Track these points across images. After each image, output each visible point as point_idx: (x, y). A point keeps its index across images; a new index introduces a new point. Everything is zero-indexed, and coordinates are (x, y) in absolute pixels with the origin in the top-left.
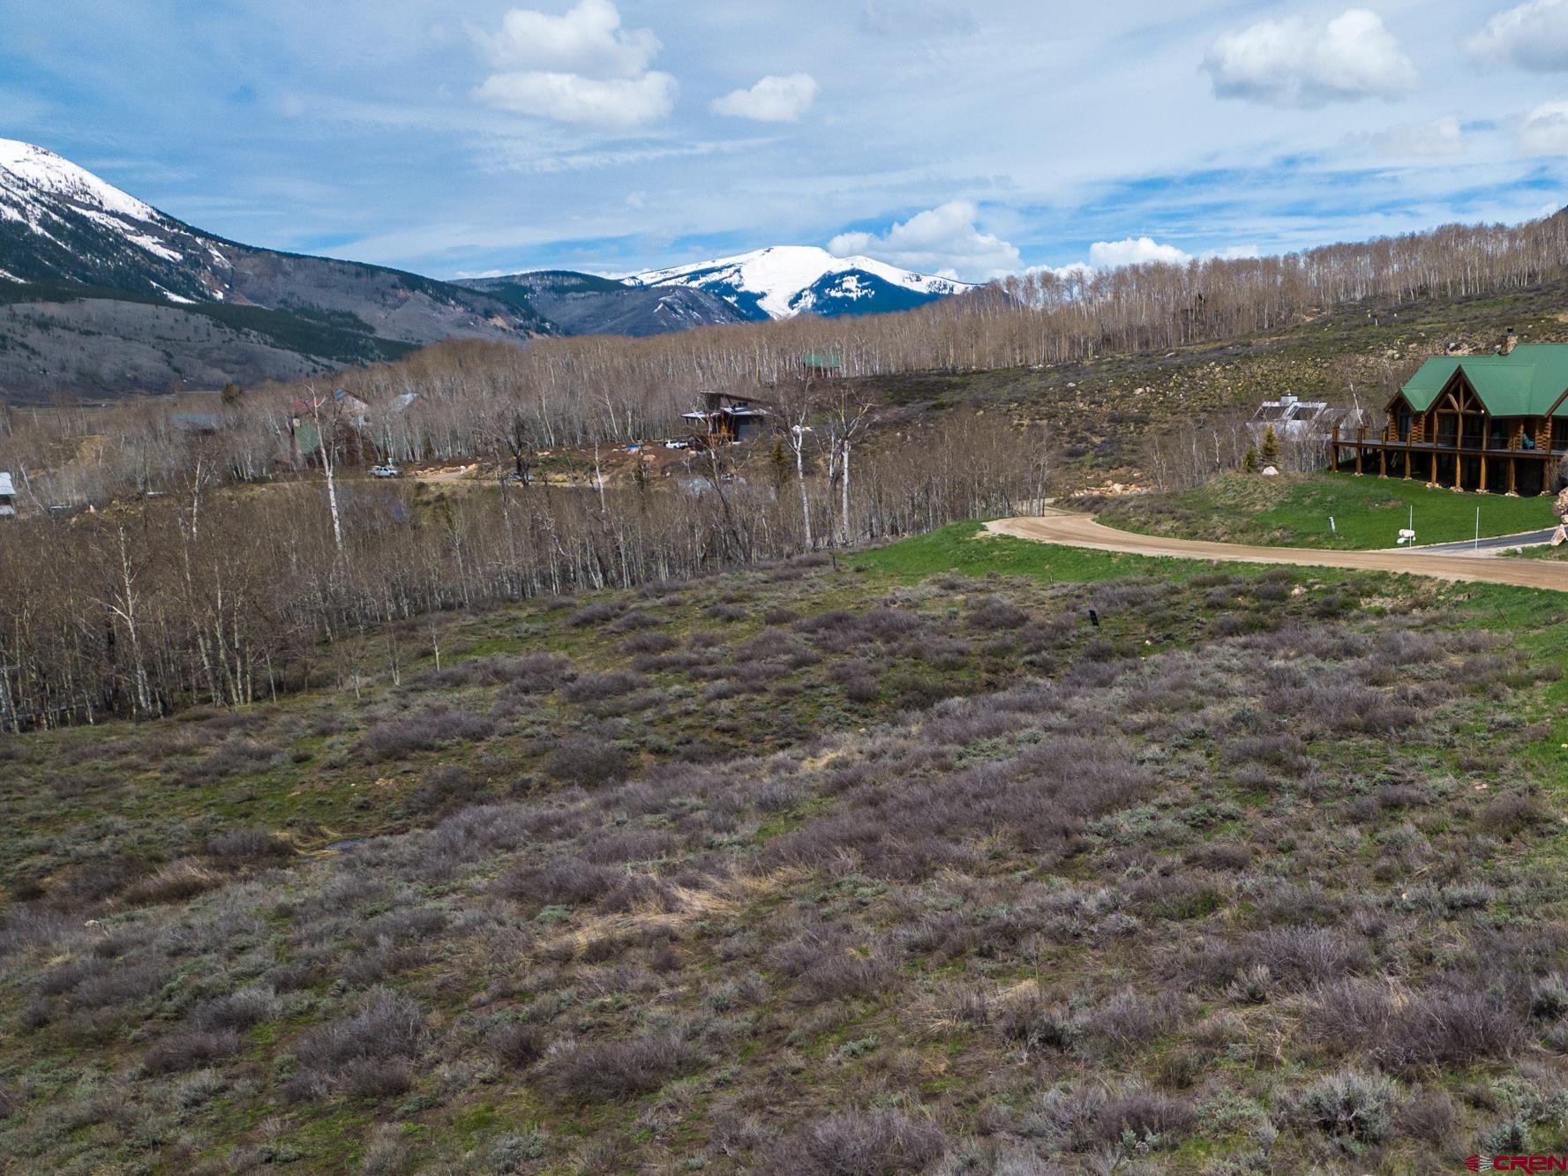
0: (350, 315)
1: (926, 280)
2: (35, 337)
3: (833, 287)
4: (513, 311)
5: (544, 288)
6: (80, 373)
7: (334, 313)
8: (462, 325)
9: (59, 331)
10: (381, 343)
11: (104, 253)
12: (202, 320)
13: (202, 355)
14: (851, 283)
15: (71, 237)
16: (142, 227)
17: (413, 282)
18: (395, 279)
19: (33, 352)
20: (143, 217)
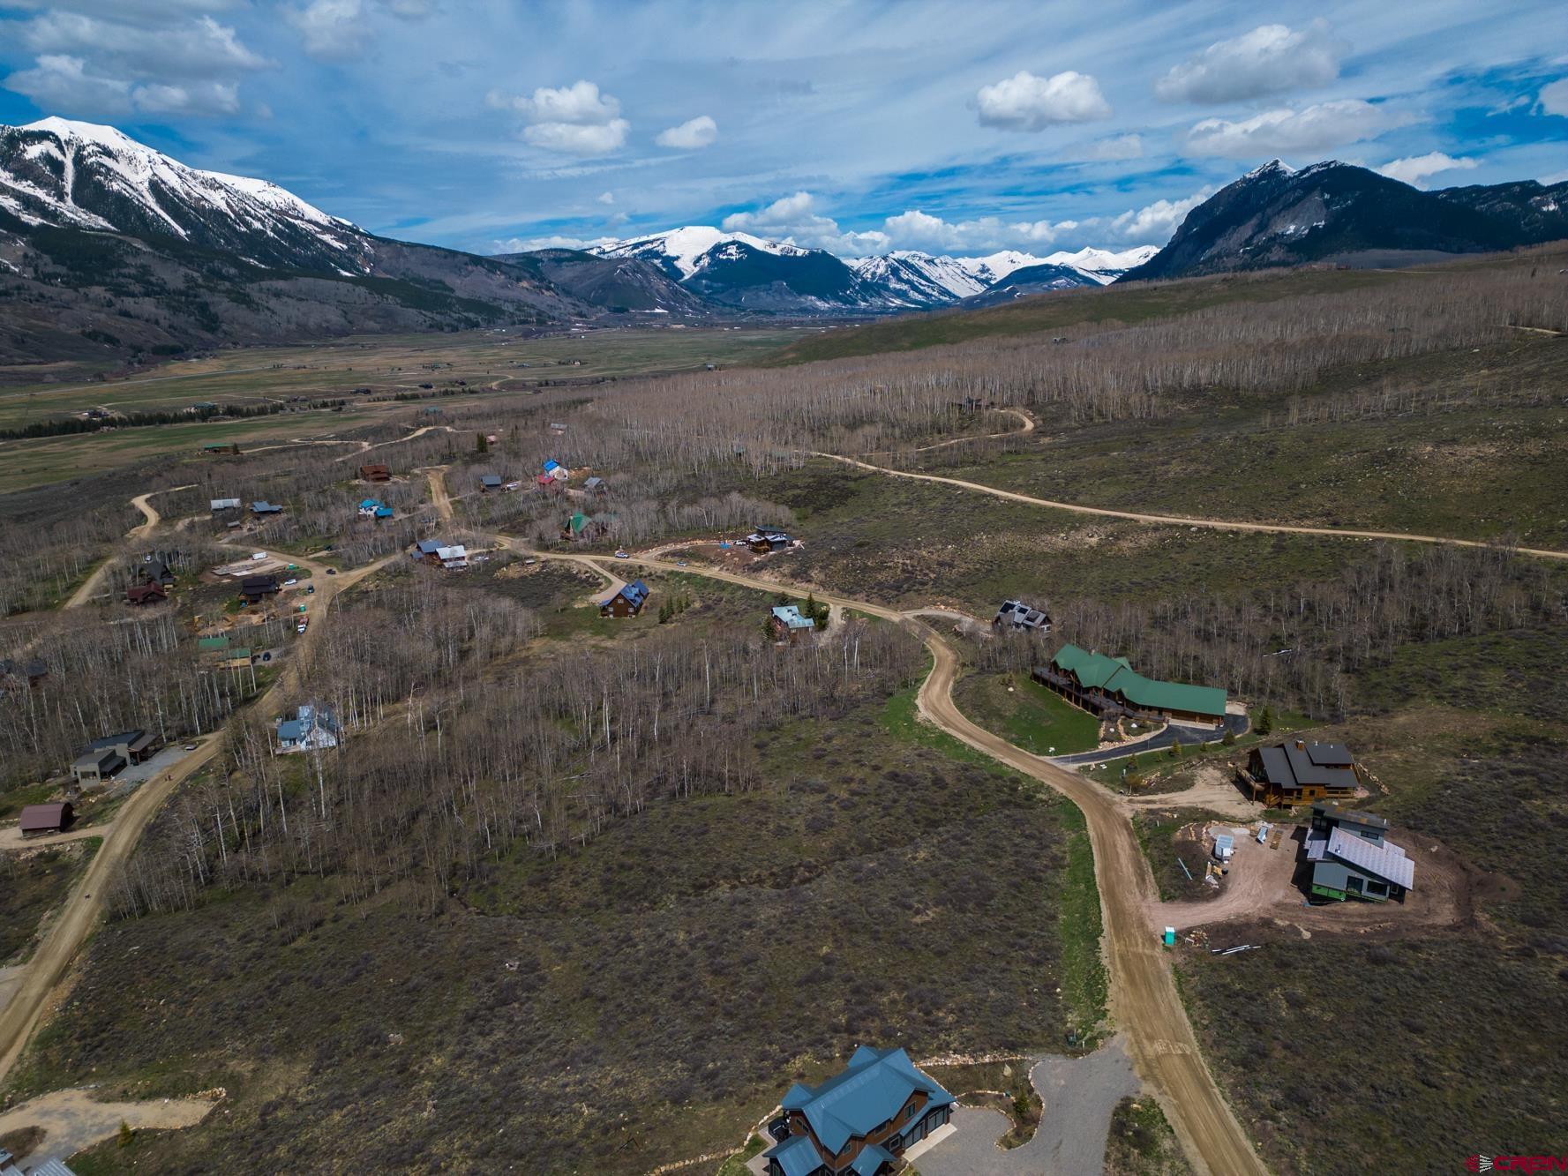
0: (441, 282)
1: (779, 247)
2: (273, 303)
3: (721, 252)
4: (533, 277)
5: (550, 260)
6: (298, 324)
7: (432, 280)
8: (503, 286)
9: (285, 299)
10: (460, 300)
11: (306, 247)
12: (362, 290)
13: (363, 313)
14: (732, 250)
15: (288, 238)
16: (325, 229)
17: (476, 260)
18: (466, 259)
19: (273, 312)
20: (325, 223)
